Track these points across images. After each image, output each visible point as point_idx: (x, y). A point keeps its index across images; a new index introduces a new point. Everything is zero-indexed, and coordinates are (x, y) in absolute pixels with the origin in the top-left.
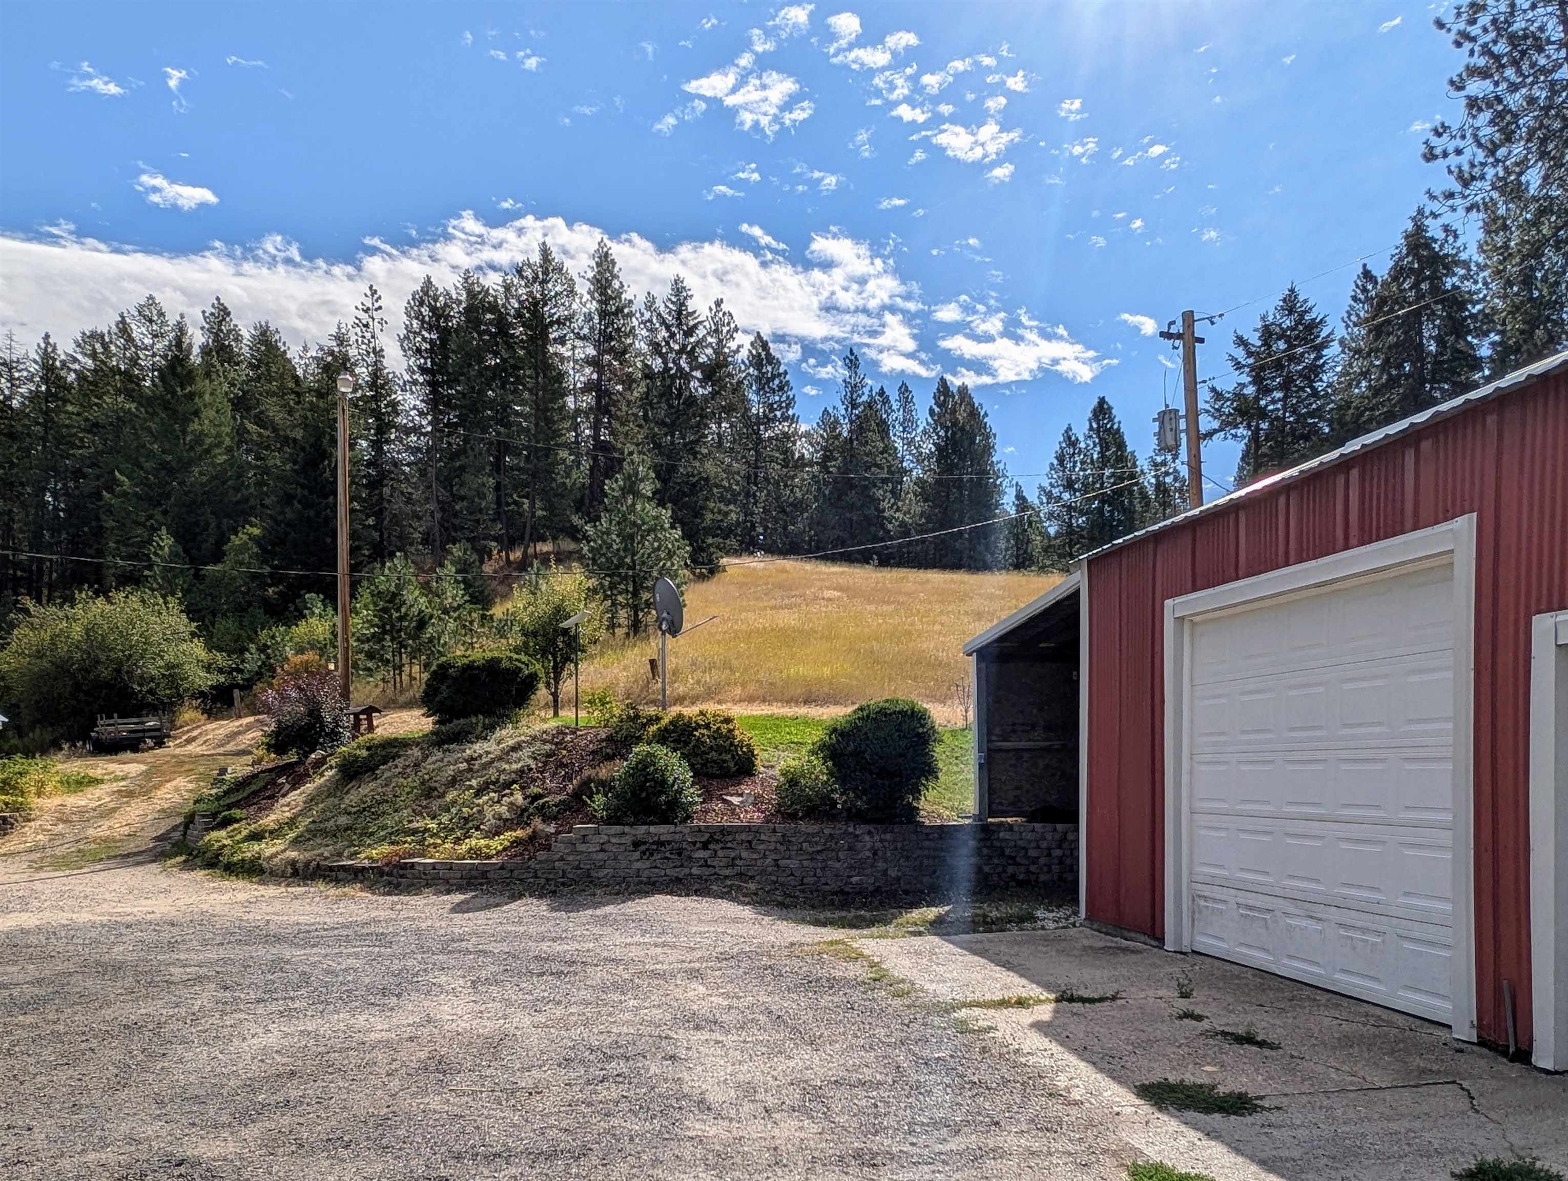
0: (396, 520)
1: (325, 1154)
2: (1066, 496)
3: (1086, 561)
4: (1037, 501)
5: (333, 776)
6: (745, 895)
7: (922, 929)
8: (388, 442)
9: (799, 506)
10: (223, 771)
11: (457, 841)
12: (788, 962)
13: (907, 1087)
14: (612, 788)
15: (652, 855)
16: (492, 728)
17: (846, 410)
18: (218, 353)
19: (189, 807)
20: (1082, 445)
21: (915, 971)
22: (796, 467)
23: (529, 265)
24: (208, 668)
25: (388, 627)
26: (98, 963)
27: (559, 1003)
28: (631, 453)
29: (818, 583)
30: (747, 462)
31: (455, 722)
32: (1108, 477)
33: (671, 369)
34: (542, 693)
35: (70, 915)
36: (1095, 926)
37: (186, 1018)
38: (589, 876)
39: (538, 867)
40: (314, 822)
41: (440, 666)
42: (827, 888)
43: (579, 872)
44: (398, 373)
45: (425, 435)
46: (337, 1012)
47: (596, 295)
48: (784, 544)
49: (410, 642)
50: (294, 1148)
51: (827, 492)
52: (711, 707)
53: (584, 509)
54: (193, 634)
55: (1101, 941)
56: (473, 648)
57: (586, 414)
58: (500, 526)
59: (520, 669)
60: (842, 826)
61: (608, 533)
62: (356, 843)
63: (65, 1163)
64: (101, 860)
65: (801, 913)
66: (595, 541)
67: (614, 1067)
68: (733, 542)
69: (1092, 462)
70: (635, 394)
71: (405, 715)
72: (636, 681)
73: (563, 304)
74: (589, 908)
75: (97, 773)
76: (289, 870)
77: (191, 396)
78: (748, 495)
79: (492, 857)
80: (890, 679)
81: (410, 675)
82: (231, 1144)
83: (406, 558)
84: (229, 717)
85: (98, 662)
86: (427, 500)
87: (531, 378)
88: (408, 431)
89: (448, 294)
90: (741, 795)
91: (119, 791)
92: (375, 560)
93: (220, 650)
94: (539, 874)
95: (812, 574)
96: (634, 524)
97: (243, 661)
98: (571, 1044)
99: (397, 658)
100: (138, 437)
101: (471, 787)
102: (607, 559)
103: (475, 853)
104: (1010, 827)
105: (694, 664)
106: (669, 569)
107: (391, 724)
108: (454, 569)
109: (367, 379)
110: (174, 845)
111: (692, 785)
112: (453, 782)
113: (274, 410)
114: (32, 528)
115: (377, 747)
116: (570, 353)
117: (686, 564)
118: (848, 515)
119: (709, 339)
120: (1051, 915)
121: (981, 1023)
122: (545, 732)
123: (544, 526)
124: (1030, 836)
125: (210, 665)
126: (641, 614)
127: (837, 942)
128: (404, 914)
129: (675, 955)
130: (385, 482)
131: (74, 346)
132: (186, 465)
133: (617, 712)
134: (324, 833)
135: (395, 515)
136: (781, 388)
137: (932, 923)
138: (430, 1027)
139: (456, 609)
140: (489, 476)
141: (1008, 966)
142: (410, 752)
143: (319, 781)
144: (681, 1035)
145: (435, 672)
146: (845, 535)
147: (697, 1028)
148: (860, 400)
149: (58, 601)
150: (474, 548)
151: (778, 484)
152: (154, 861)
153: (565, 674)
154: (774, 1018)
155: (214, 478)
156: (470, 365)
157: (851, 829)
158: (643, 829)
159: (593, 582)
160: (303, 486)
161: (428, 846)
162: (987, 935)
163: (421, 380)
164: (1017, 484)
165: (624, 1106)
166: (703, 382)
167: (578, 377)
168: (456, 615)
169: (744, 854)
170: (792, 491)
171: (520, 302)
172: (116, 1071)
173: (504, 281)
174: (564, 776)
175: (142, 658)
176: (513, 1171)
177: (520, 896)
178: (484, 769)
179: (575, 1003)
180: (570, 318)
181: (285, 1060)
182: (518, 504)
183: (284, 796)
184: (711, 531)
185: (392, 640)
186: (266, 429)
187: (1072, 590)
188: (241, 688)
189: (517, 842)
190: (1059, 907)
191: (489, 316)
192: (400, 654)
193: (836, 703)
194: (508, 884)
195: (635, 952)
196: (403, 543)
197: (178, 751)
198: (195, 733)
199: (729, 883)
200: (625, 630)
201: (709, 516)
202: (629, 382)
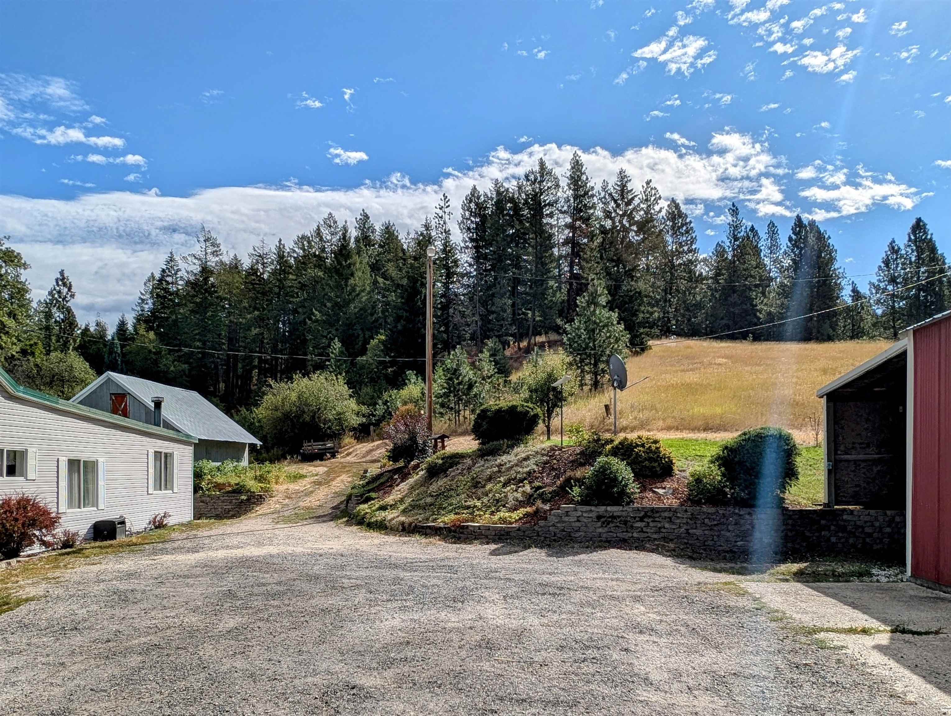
0: (456, 327)
1: (428, 690)
2: (890, 288)
3: (912, 331)
4: (868, 293)
5: (423, 475)
6: (667, 551)
7: (788, 577)
8: (452, 282)
9: (699, 306)
10: (366, 471)
11: (492, 513)
12: (697, 594)
13: (785, 682)
14: (583, 483)
15: (608, 524)
16: (512, 447)
17: (730, 242)
18: (363, 240)
19: (349, 491)
20: (903, 252)
21: (785, 604)
22: (697, 281)
23: (533, 173)
24: (358, 414)
25: (452, 389)
26: (307, 575)
27: (555, 612)
28: (593, 280)
29: (712, 354)
30: (665, 280)
31: (491, 443)
32: (923, 273)
33: (618, 226)
34: (541, 427)
35: (293, 548)
36: (919, 582)
37: (351, 607)
38: (570, 536)
39: (540, 529)
40: (413, 500)
41: (482, 411)
42: (721, 548)
43: (564, 533)
44: (457, 243)
45: (472, 277)
46: (429, 609)
47: (572, 186)
48: (689, 330)
49: (464, 397)
50: (411, 685)
51: (717, 296)
52: (644, 434)
53: (564, 315)
54: (351, 396)
55: (924, 592)
56: (500, 400)
57: (566, 257)
58: (514, 328)
59: (528, 412)
60: (731, 509)
61: (579, 329)
62: (436, 513)
63: (296, 681)
64: (306, 519)
65: (704, 564)
66: (571, 334)
67: (590, 653)
68: (656, 331)
69: (911, 263)
70: (595, 243)
71: (461, 439)
72: (596, 418)
73: (552, 194)
74: (571, 555)
75: (303, 472)
76: (401, 528)
77: (349, 266)
78: (665, 301)
79: (513, 523)
80: (762, 414)
81: (464, 416)
82: (378, 680)
83: (462, 349)
84: (368, 441)
85: (304, 412)
86: (474, 315)
87: (532, 239)
88: (463, 275)
89: (486, 195)
90: (664, 488)
91: (314, 482)
92: (445, 351)
93: (364, 404)
94: (540, 534)
95: (708, 348)
96: (595, 322)
97: (375, 410)
98: (564, 637)
99: (457, 407)
100: (324, 289)
101: (500, 482)
102: (578, 344)
103: (503, 520)
104: (852, 512)
105: (632, 407)
106: (616, 350)
107: (454, 444)
108: (488, 354)
109: (441, 247)
110: (341, 512)
111: (633, 482)
112: (490, 479)
113: (391, 269)
114: (274, 342)
115: (448, 457)
116: (556, 223)
117: (626, 345)
118: (732, 310)
119: (642, 206)
120: (883, 573)
121: (835, 643)
122: (543, 449)
123: (540, 326)
124: (867, 518)
125: (359, 412)
126: (599, 377)
127: (730, 583)
128: (463, 555)
129: (624, 586)
130: (451, 305)
131: (293, 244)
132: (347, 303)
133: (586, 437)
134: (419, 507)
135: (455, 325)
136: (687, 232)
137: (795, 574)
138: (481, 622)
139: (489, 378)
140: (509, 298)
141: (854, 606)
142: (465, 461)
143: (416, 477)
144: (631, 636)
145: (479, 414)
146: (731, 323)
147: (641, 632)
148: (739, 235)
149: (286, 380)
150: (500, 341)
151: (685, 293)
152: (332, 520)
153: (554, 414)
154: (690, 629)
155: (361, 309)
156: (498, 235)
157: (737, 511)
158: (603, 508)
159: (570, 359)
160: (406, 311)
161: (476, 516)
162: (836, 584)
163: (470, 245)
164: (853, 282)
165: (597, 677)
166: (637, 233)
167: (561, 236)
168: (489, 381)
169: (667, 525)
170: (694, 296)
171: (526, 195)
172: (319, 634)
173: (518, 183)
174: (555, 476)
175: (325, 409)
176: (533, 710)
177: (529, 547)
178: (508, 471)
179: (564, 612)
180: (556, 202)
181: (404, 635)
182: (525, 314)
183: (397, 485)
184: (642, 324)
185: (455, 396)
186: (387, 280)
187: (901, 351)
188: (374, 425)
189: (527, 515)
190: (889, 567)
191: (509, 205)
192: (459, 404)
193: (725, 430)
194: (522, 540)
195: (599, 583)
196: (460, 339)
197: (342, 460)
198: (351, 450)
199: (656, 543)
200: (589, 387)
201: (641, 315)
202: (592, 237)
